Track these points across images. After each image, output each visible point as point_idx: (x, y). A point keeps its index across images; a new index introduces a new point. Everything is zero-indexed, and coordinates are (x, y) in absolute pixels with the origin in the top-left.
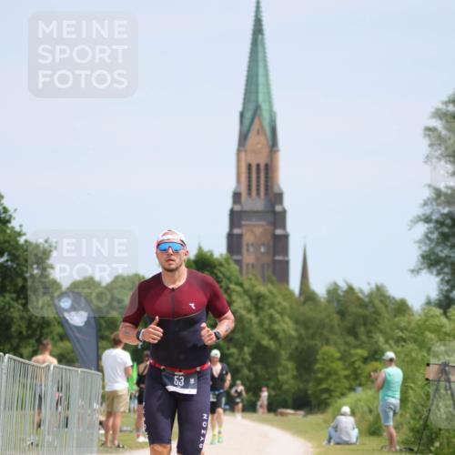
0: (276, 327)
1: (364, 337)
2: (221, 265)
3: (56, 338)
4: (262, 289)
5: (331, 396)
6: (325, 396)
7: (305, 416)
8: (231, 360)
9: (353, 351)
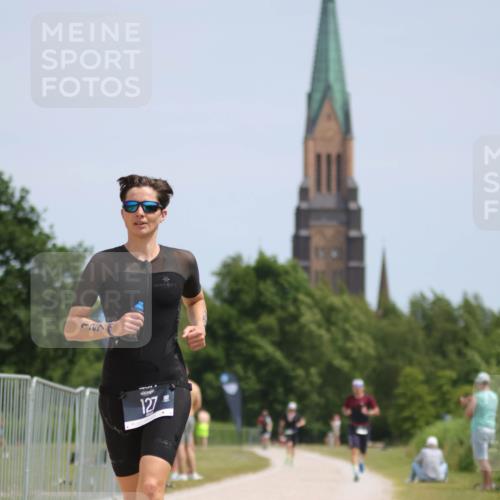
0: (349, 345)
1: (453, 357)
2: (287, 272)
3: (92, 357)
4: (335, 300)
5: (415, 426)
6: (407, 426)
7: (385, 448)
8: (296, 383)
9: (441, 373)
